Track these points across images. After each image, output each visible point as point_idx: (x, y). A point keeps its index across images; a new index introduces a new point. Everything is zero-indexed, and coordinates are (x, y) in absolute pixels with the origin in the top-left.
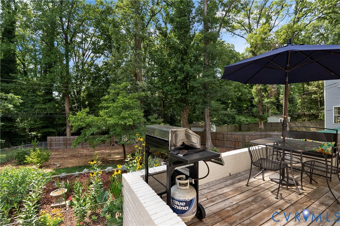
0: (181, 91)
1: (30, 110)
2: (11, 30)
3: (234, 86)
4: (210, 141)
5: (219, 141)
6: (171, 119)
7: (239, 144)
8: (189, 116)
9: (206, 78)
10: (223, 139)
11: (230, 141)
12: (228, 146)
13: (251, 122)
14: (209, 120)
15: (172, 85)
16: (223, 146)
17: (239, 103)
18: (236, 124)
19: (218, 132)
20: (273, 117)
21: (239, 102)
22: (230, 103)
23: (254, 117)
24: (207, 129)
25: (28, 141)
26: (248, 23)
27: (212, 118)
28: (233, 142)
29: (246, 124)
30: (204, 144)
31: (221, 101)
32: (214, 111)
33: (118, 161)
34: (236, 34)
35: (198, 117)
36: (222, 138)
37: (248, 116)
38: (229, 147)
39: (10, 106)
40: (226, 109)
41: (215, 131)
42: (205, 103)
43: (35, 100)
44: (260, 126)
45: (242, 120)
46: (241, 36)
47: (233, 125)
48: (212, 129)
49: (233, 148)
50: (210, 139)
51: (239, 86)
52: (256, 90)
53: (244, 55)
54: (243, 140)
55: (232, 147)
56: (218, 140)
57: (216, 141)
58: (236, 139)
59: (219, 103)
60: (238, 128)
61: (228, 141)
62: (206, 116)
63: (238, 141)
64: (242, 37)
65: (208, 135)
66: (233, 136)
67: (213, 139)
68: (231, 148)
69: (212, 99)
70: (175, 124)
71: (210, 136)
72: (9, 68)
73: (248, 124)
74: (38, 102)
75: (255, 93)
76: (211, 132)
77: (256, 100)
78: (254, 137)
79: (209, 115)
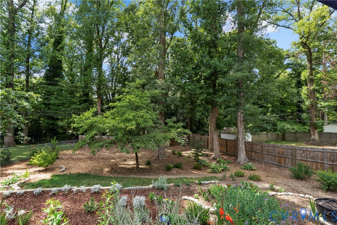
0: (207, 91)
1: (67, 110)
2: (60, 41)
3: (278, 85)
4: (243, 153)
5: (256, 154)
6: (198, 124)
7: (285, 161)
8: (217, 120)
9: (239, 73)
10: (262, 151)
11: (272, 155)
12: (270, 162)
13: (299, 131)
14: (243, 127)
15: (196, 84)
16: (261, 160)
17: (281, 108)
18: (278, 131)
19: (255, 141)
20: (332, 125)
21: (281, 106)
22: (269, 107)
23: (302, 125)
24: (240, 137)
25: (67, 138)
26: (297, 11)
27: (247, 124)
28: (277, 157)
29: (292, 132)
30: (236, 155)
31: (258, 104)
32: (249, 115)
33: (129, 168)
34: (279, 26)
35: (230, 121)
36: (260, 151)
37: (294, 123)
38: (271, 164)
39: (26, 104)
40: (265, 114)
41: (250, 140)
42: (237, 104)
43: (72, 101)
44: (313, 137)
45: (286, 128)
46: (287, 26)
47: (274, 133)
48: (246, 137)
49: (277, 165)
50: (244, 150)
51: (285, 85)
52: (308, 91)
53: (289, 52)
54: (292, 156)
55: (275, 163)
56: (254, 152)
57: (251, 153)
58: (281, 153)
59: (256, 107)
60: (280, 137)
61: (269, 155)
62: (239, 122)
63: (285, 156)
64: (288, 28)
65: (241, 145)
66: (277, 150)
67: (248, 150)
68: (273, 164)
69: (247, 100)
70: (203, 128)
71: (244, 147)
72: (56, 73)
73: (295, 133)
74: (75, 103)
75: (307, 95)
76: (245, 142)
77: (307, 103)
78: (312, 154)
79: (243, 120)
